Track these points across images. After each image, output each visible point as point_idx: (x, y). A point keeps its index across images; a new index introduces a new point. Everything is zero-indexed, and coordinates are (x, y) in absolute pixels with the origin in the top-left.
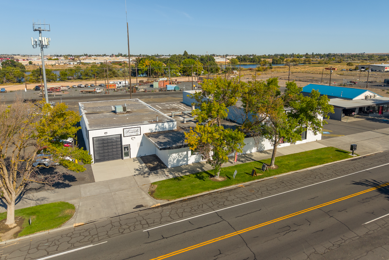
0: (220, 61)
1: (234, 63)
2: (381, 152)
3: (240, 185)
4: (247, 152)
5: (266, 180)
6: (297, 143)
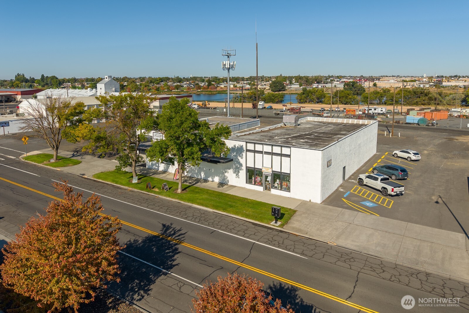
2: (329, 243)
3: (131, 189)
4: (209, 179)
5: (149, 194)
6: (274, 191)
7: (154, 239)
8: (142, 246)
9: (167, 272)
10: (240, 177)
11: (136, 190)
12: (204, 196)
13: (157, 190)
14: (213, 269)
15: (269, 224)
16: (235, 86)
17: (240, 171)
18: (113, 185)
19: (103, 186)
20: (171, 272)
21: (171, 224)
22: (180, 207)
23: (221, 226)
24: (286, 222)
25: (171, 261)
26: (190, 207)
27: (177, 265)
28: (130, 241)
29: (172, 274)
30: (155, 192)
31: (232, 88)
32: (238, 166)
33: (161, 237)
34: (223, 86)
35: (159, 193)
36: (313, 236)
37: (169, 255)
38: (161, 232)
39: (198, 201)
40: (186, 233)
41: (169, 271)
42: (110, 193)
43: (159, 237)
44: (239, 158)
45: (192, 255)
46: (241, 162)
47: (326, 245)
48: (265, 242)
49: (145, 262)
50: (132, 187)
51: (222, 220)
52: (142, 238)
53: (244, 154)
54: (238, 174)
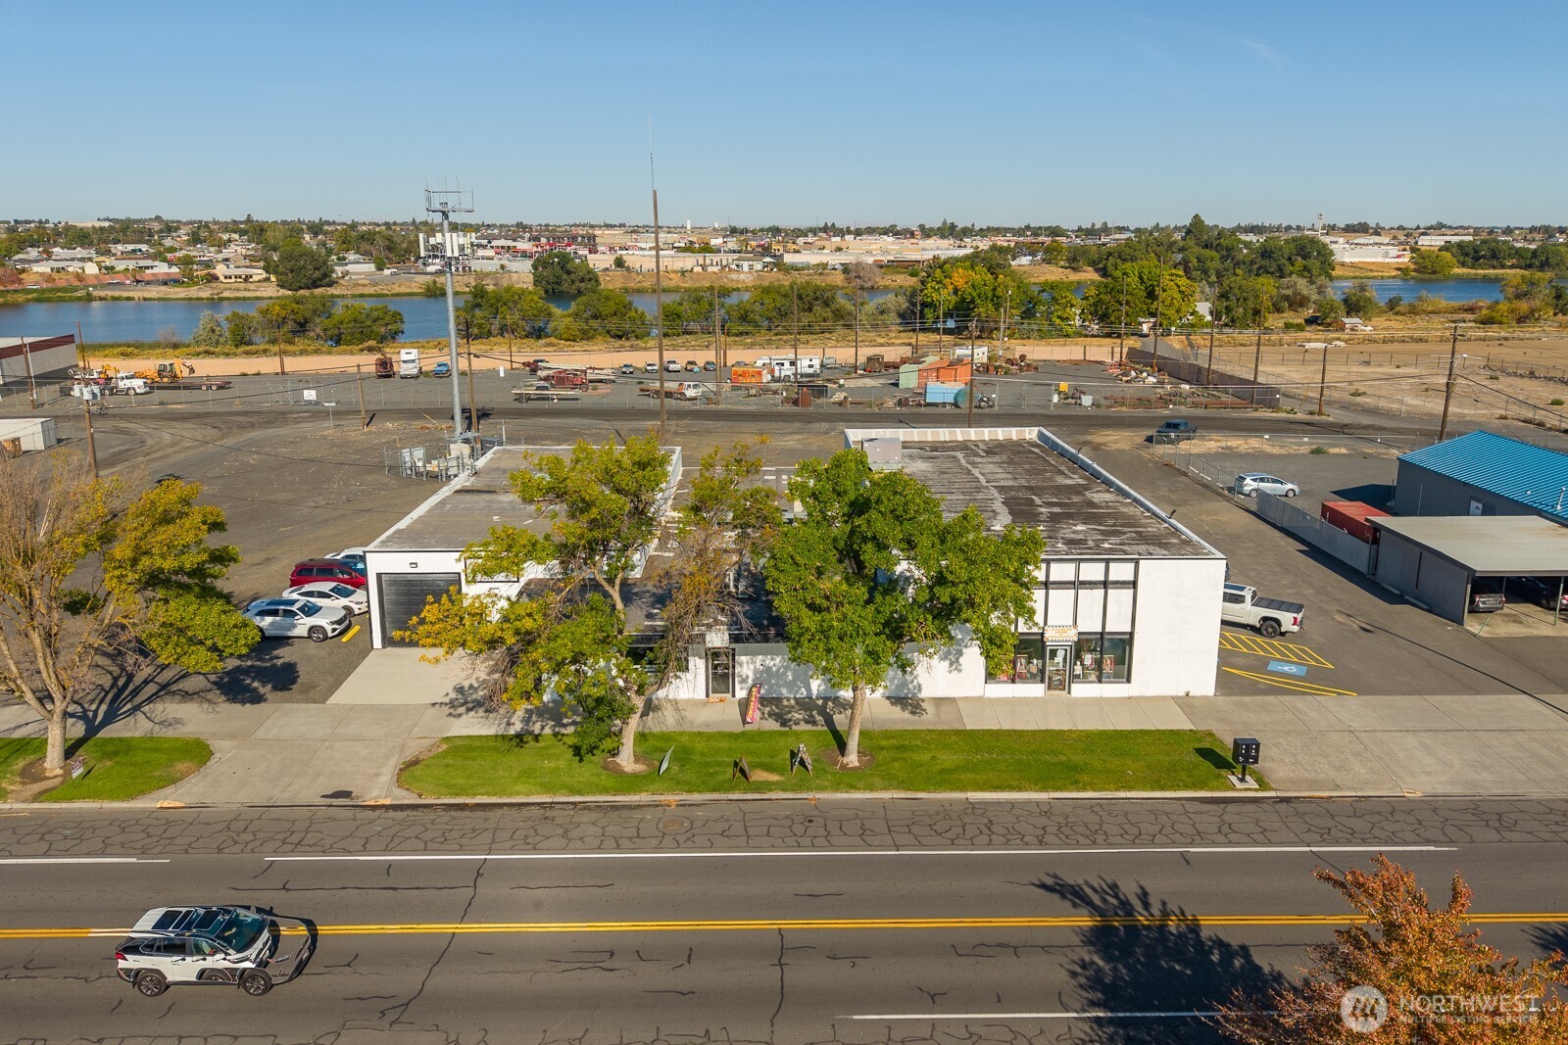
0: (1361, 260)
1: (1434, 272)
2: (1406, 794)
3: (670, 797)
5: (770, 800)
6: (1079, 690)
10: (963, 667)
11: (698, 797)
13: (768, 776)
16: (105, 268)
17: (964, 650)
31: (96, 276)
34: (48, 271)
36: (1359, 789)
39: (963, 778)
50: (671, 792)
54: (957, 659)
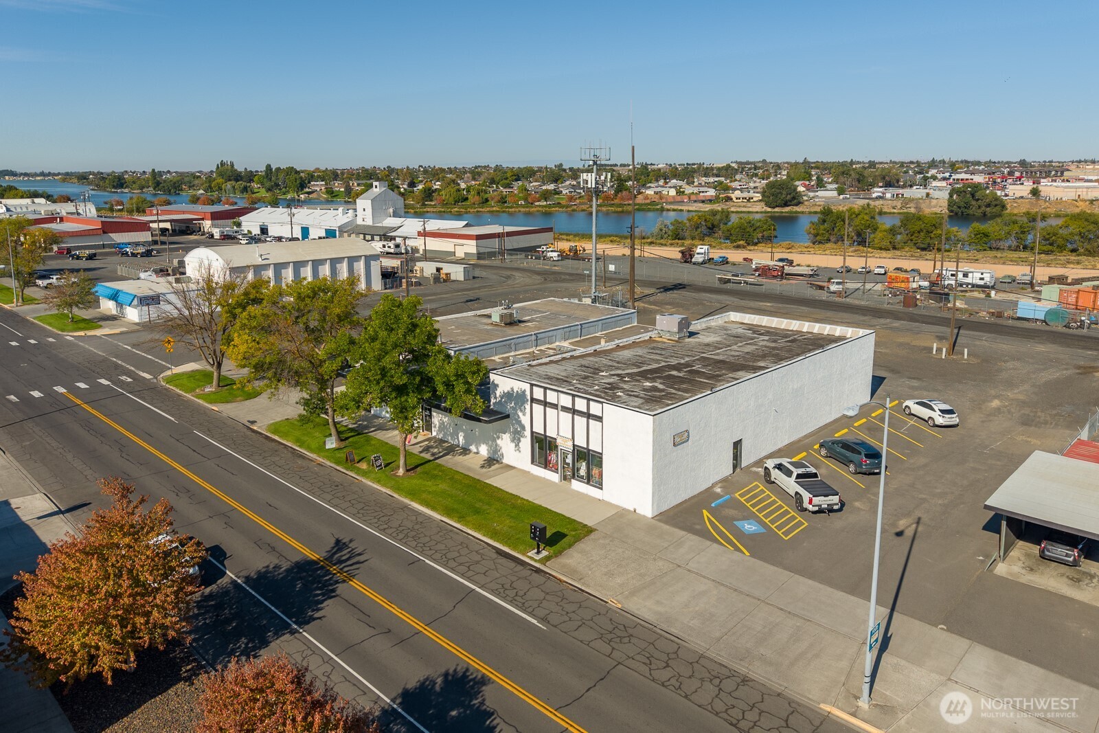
2: (610, 602)
3: (321, 460)
4: (471, 447)
5: (347, 474)
6: (576, 485)
7: (307, 567)
8: (282, 578)
9: (298, 629)
10: (521, 449)
11: (328, 463)
12: (443, 486)
13: (364, 466)
14: (373, 632)
15: (524, 554)
16: (680, 192)
17: (521, 439)
18: (294, 449)
19: (276, 451)
20: (304, 631)
21: (351, 541)
22: (388, 507)
23: (436, 552)
24: (558, 554)
25: (313, 611)
26: (405, 507)
27: (320, 618)
28: (268, 567)
29: (304, 633)
30: (359, 471)
31: (673, 197)
32: (519, 429)
33: (322, 563)
34: (653, 193)
35: (364, 473)
36: (588, 586)
37: (316, 599)
38: (325, 554)
39: (424, 496)
40: (366, 561)
41: (301, 628)
42: (280, 467)
43: (319, 564)
44: (520, 414)
45: (353, 603)
46: (523, 422)
47: (602, 605)
48: (492, 590)
49: (273, 608)
50: (324, 457)
51: (446, 539)
52: (289, 563)
53: (528, 407)
54: (518, 443)
